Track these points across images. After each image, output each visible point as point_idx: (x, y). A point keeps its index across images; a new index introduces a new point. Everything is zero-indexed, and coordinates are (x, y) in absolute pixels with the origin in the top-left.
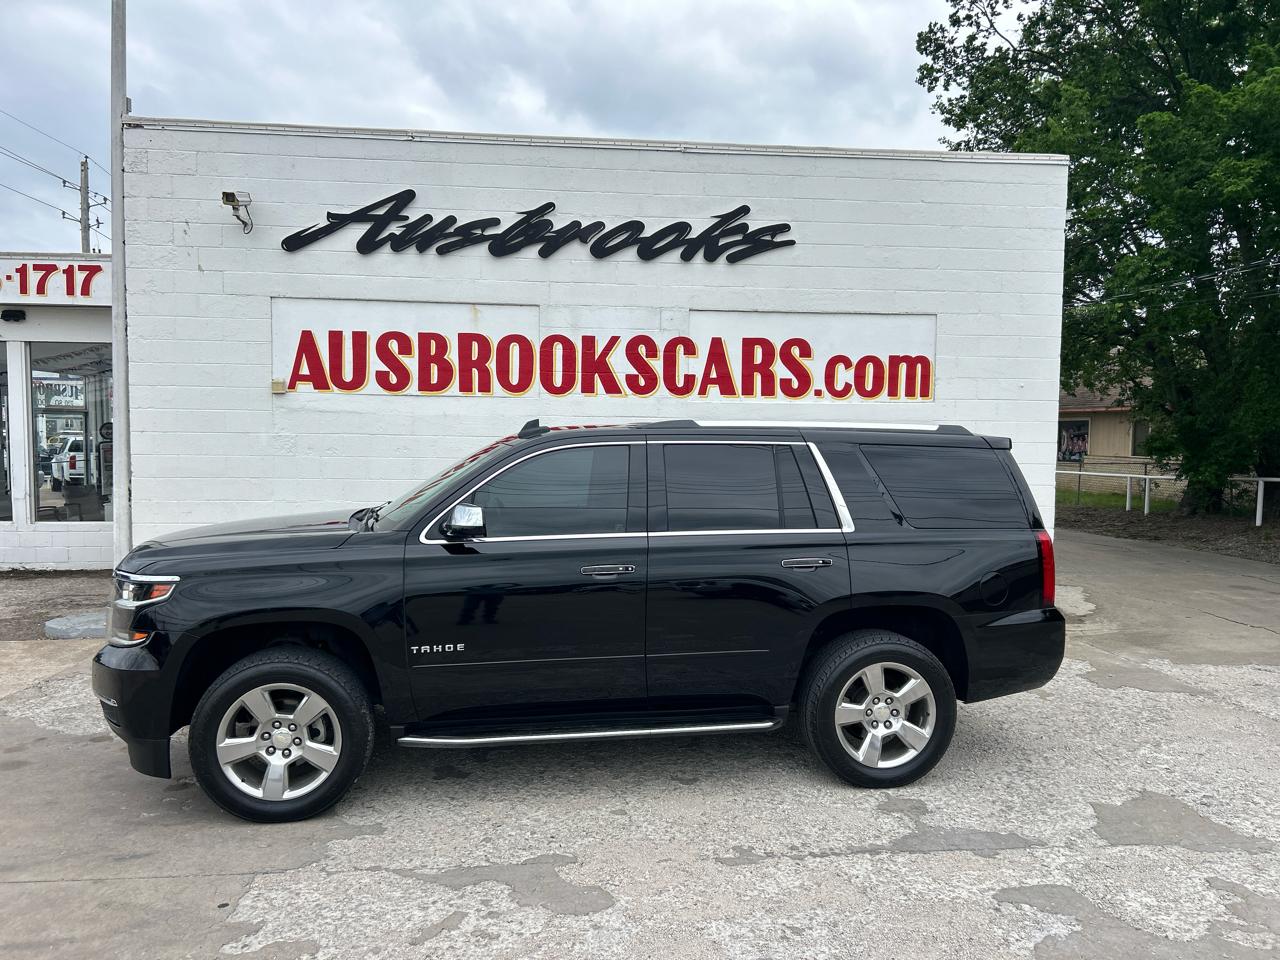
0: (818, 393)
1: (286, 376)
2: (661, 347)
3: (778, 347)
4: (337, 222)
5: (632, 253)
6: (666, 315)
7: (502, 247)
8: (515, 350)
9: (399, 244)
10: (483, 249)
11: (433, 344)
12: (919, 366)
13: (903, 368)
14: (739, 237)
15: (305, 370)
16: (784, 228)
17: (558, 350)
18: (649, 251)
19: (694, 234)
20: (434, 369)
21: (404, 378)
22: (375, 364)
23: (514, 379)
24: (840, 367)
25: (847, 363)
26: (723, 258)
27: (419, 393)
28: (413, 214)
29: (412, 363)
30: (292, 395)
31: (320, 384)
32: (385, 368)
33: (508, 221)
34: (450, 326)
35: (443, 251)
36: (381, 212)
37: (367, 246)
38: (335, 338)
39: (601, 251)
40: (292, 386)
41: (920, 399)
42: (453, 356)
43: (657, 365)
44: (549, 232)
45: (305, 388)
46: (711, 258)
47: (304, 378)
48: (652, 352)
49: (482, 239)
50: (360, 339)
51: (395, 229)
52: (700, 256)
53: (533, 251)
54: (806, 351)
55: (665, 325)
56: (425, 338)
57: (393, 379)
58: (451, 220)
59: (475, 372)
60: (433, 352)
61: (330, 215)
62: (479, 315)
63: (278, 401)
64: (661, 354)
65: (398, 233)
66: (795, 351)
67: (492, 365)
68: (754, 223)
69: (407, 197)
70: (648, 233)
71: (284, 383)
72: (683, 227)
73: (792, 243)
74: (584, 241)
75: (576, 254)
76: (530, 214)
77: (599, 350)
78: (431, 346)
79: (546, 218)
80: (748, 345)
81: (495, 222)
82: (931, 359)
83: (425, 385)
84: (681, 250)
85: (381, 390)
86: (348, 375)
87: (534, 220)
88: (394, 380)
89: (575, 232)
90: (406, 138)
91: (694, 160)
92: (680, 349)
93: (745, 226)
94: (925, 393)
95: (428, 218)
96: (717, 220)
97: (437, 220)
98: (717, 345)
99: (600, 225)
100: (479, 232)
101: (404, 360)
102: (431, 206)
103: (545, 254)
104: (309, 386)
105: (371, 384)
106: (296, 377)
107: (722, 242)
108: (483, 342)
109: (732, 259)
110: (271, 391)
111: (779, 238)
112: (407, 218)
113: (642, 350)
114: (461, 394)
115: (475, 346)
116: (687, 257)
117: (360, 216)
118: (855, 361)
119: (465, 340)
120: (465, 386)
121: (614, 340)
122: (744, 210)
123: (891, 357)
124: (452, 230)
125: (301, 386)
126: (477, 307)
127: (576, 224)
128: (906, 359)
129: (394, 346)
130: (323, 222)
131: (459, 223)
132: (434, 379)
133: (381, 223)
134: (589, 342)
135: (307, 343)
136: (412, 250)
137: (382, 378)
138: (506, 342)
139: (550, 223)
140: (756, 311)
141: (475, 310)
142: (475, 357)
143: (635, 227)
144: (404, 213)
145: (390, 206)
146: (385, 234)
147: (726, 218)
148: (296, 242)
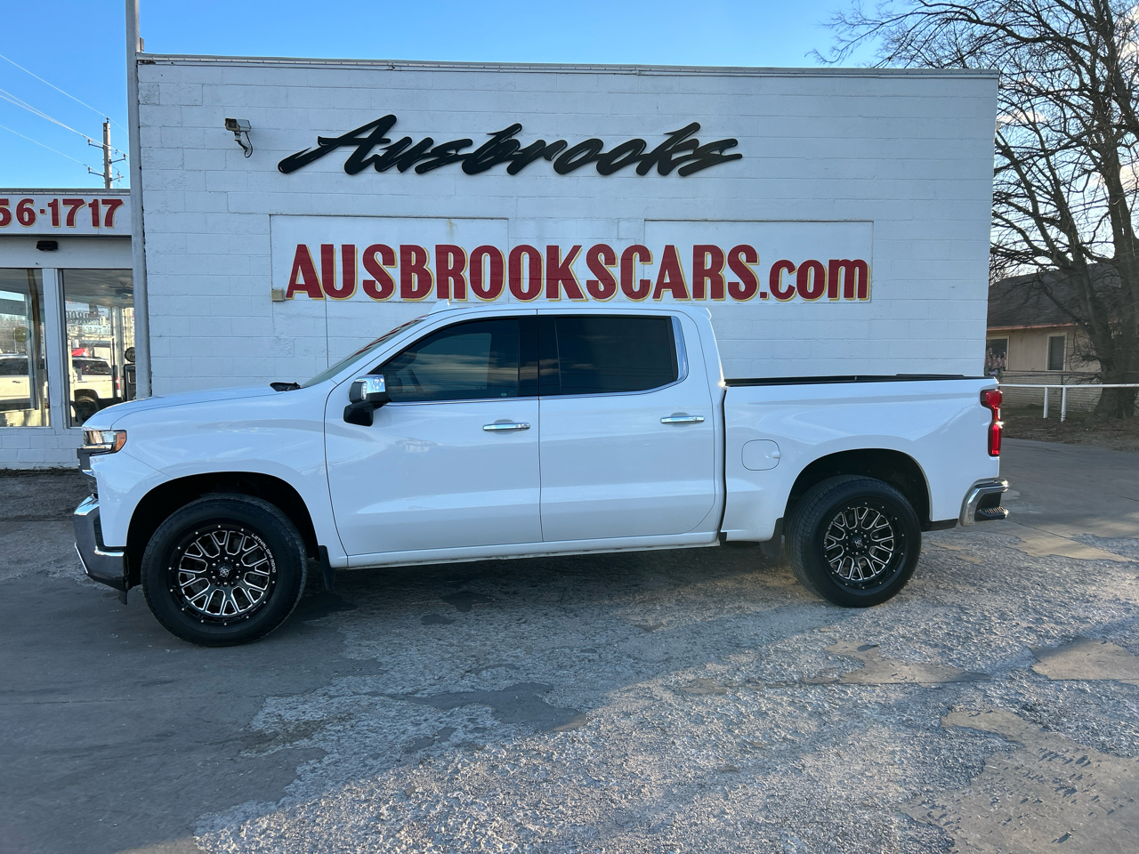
0: (763, 295)
1: (284, 285)
2: (619, 254)
3: (726, 254)
4: (327, 146)
5: (591, 168)
6: (623, 225)
7: (475, 165)
8: (486, 259)
9: (382, 165)
10: (458, 166)
11: (414, 255)
12: (857, 269)
13: (842, 271)
14: (690, 152)
15: (301, 280)
16: (732, 143)
17: (525, 259)
18: (607, 166)
19: (648, 150)
20: (415, 278)
21: (388, 286)
22: (362, 274)
23: (486, 287)
24: (784, 271)
25: (790, 267)
26: (675, 172)
27: (402, 300)
28: (395, 136)
29: (394, 273)
30: (290, 303)
31: (314, 291)
32: (370, 278)
33: (480, 141)
34: (429, 238)
35: (420, 170)
36: (366, 135)
37: (353, 167)
38: (327, 250)
39: (563, 168)
40: (290, 294)
41: (857, 300)
42: (431, 266)
43: (615, 271)
44: (516, 151)
45: (301, 296)
46: (664, 171)
47: (300, 288)
48: (611, 259)
49: (456, 159)
50: (349, 251)
51: (378, 151)
52: (654, 170)
53: (502, 168)
54: (752, 256)
55: (622, 235)
56: (406, 250)
57: (379, 288)
58: (428, 142)
59: (451, 279)
60: (414, 263)
61: (320, 140)
62: (454, 228)
63: (279, 307)
64: (619, 261)
65: (381, 155)
66: (743, 257)
67: (466, 274)
68: (704, 139)
69: (389, 122)
70: (606, 150)
71: (283, 291)
72: (638, 144)
73: (739, 157)
74: (548, 159)
75: (542, 169)
76: (499, 135)
77: (562, 258)
78: (412, 256)
79: (514, 137)
80: (699, 251)
81: (468, 143)
82: (868, 263)
83: (407, 292)
84: (636, 165)
85: (368, 298)
87: (503, 141)
89: (540, 150)
90: (387, 68)
91: (647, 83)
92: (636, 256)
93: (696, 142)
94: (862, 294)
95: (407, 141)
96: (668, 137)
97: (417, 140)
98: (670, 252)
99: (562, 144)
100: (453, 152)
101: (389, 270)
102: (411, 129)
103: (513, 171)
104: (305, 294)
105: (359, 292)
106: (293, 286)
107: (675, 157)
108: (458, 252)
109: (684, 173)
110: (271, 299)
111: (728, 152)
112: (389, 141)
113: (602, 257)
114: (438, 300)
115: (451, 257)
116: (642, 171)
117: (347, 140)
118: (797, 265)
119: (442, 251)
120: (443, 294)
121: (576, 249)
122: (695, 127)
123: (831, 261)
124: (429, 151)
125: (297, 294)
126: (453, 220)
127: (540, 143)
128: (845, 263)
129: (378, 257)
131: (435, 145)
132: (415, 288)
133: (366, 146)
134: (553, 251)
135: (302, 252)
136: (394, 171)
137: (368, 287)
138: (479, 252)
139: (517, 143)
140: (706, 221)
141: (451, 223)
142: (451, 266)
143: (595, 145)
144: (387, 136)
145: (374, 129)
146: (370, 156)
147: (677, 136)
148: (291, 165)
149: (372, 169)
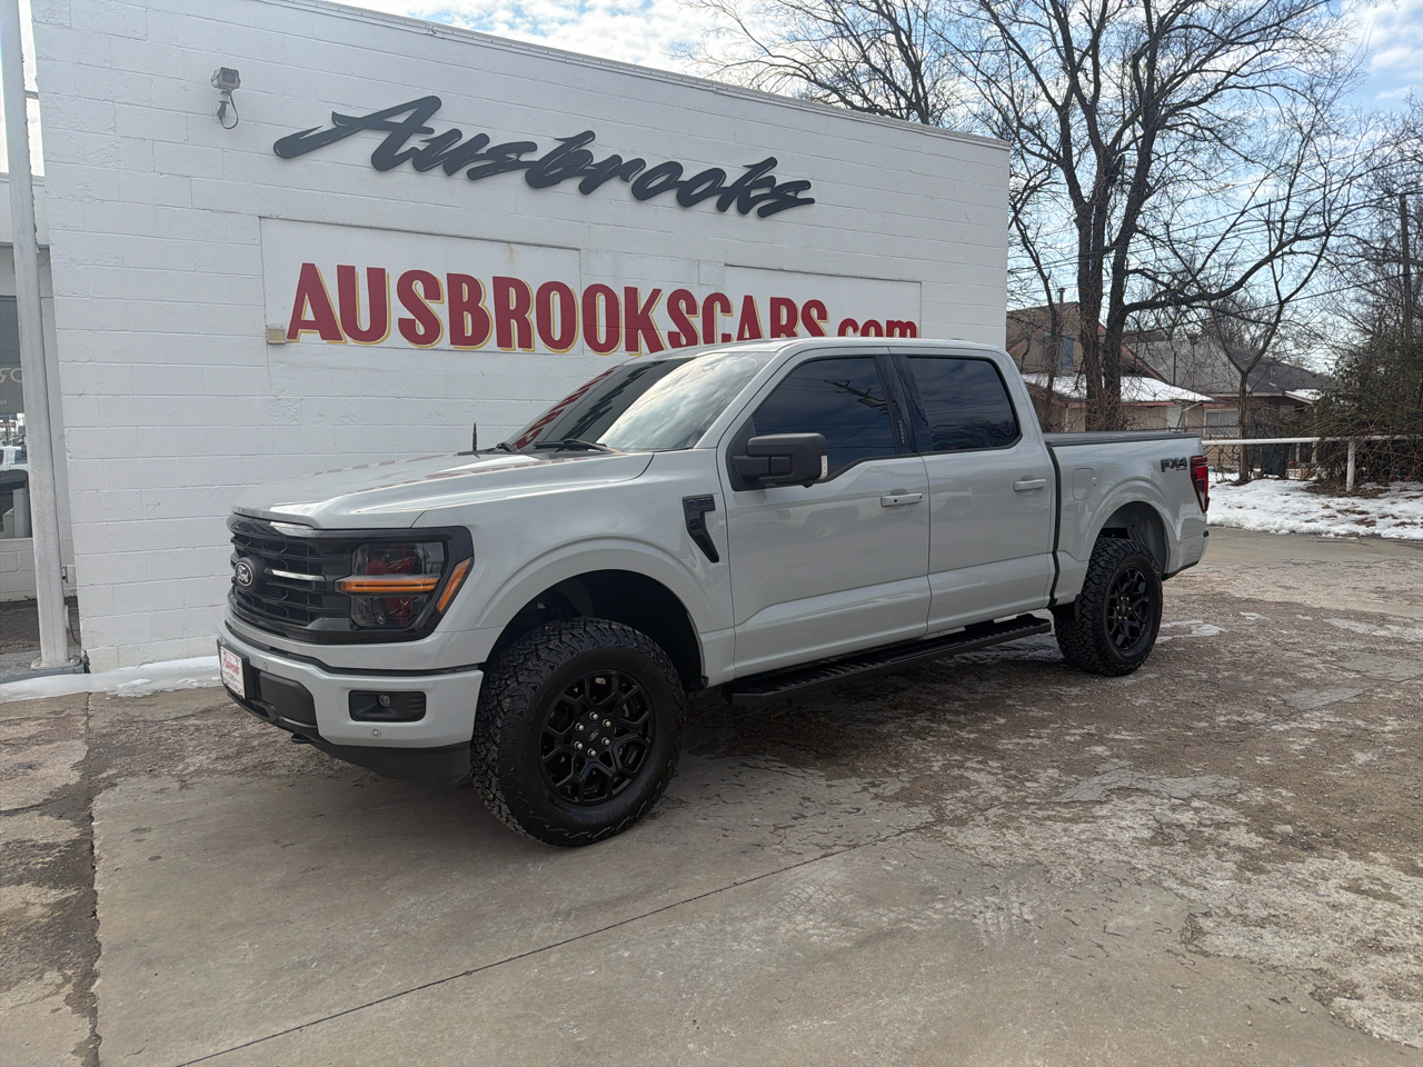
1: (285, 320)
2: (700, 303)
3: (800, 308)
4: (345, 127)
5: (669, 197)
6: (703, 267)
7: (541, 177)
8: (555, 298)
9: (422, 162)
10: (518, 177)
11: (465, 287)
12: (908, 331)
13: (897, 333)
14: (765, 191)
15: (308, 314)
16: (805, 185)
17: (601, 300)
18: (687, 198)
19: (728, 183)
20: (468, 319)
21: (433, 327)
22: (397, 310)
23: (557, 334)
24: (849, 331)
26: (754, 212)
27: (452, 347)
28: (439, 125)
29: (441, 310)
30: (293, 346)
31: (330, 334)
32: (409, 315)
33: (545, 147)
34: (485, 267)
35: (474, 176)
36: (400, 119)
37: (384, 161)
38: (346, 275)
39: (642, 193)
40: (293, 335)
42: (488, 303)
43: (697, 322)
44: (589, 164)
45: (310, 338)
46: (743, 210)
47: (308, 325)
48: (692, 309)
49: (517, 166)
50: (377, 277)
51: (416, 142)
52: (733, 208)
53: (572, 185)
54: (823, 315)
55: (703, 280)
56: (455, 280)
57: (421, 330)
58: (482, 139)
59: (514, 323)
60: (465, 298)
61: (335, 117)
62: (515, 256)
63: (276, 353)
64: (700, 310)
65: (421, 148)
66: (814, 313)
67: (532, 316)
69: (430, 105)
70: (686, 176)
71: (283, 330)
72: (718, 174)
73: (811, 201)
74: (625, 179)
75: (616, 192)
76: (569, 142)
77: (642, 302)
78: (463, 289)
79: (584, 148)
80: (776, 303)
81: (532, 147)
82: (917, 325)
83: (458, 338)
84: (717, 199)
85: (405, 343)
86: (364, 323)
87: (573, 149)
88: (421, 332)
89: (616, 168)
90: (425, 31)
91: (725, 103)
92: (717, 306)
93: (773, 179)
95: (456, 134)
96: (746, 170)
97: (466, 137)
98: (748, 301)
99: (640, 163)
100: (513, 156)
101: (432, 305)
102: (458, 118)
103: (586, 189)
104: (316, 335)
105: (394, 334)
106: (297, 324)
107: (753, 194)
108: (521, 288)
109: (763, 213)
110: (266, 340)
111: (802, 195)
112: (432, 131)
113: (683, 305)
114: (499, 349)
115: (513, 292)
116: (722, 207)
117: (374, 122)
118: (861, 325)
119: (501, 284)
120: (504, 341)
121: (656, 293)
122: (771, 162)
123: (888, 322)
124: (483, 151)
125: (304, 335)
126: (513, 246)
127: (616, 159)
128: (899, 324)
129: (418, 288)
130: (327, 125)
131: (493, 144)
132: (469, 332)
133: (399, 134)
134: (631, 293)
135: (309, 276)
136: (437, 174)
137: (406, 328)
138: (546, 289)
139: (589, 155)
140: (782, 270)
141: (511, 249)
142: (513, 306)
143: (673, 168)
144: (427, 124)
145: (410, 112)
146: (405, 148)
147: (756, 169)
148: (292, 147)
149: (407, 167)
